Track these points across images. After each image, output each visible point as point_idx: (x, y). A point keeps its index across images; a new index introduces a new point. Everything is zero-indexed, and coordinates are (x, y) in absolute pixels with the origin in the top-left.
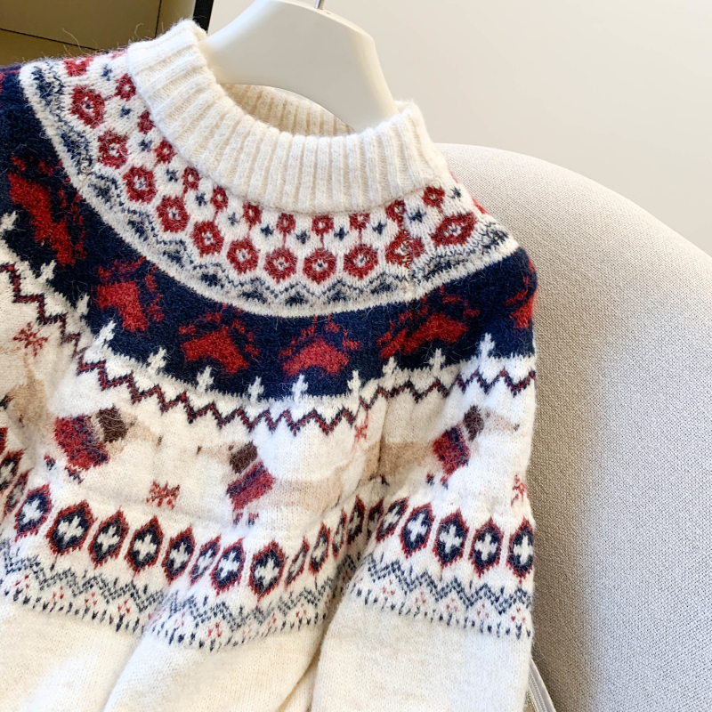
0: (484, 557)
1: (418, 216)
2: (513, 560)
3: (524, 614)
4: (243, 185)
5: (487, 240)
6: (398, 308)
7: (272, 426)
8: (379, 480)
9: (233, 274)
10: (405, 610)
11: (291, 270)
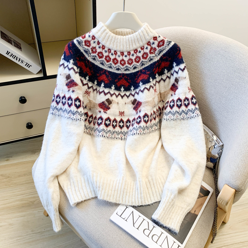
0: (187, 104)
1: (153, 43)
2: (192, 103)
3: (198, 112)
4: (119, 49)
5: (168, 43)
6: (155, 63)
7: (138, 94)
8: (162, 101)
9: (122, 67)
10: (174, 119)
11: (132, 62)
